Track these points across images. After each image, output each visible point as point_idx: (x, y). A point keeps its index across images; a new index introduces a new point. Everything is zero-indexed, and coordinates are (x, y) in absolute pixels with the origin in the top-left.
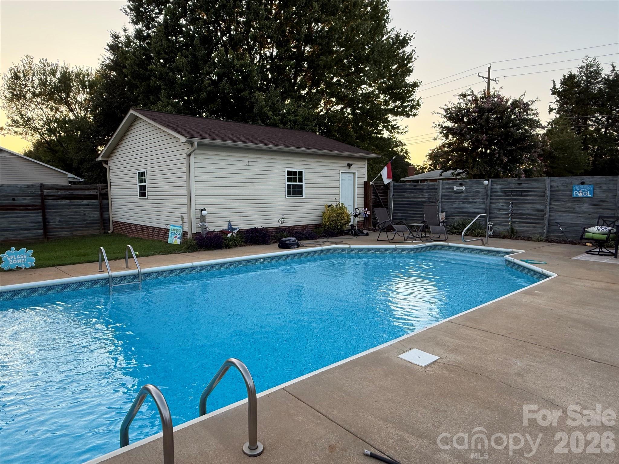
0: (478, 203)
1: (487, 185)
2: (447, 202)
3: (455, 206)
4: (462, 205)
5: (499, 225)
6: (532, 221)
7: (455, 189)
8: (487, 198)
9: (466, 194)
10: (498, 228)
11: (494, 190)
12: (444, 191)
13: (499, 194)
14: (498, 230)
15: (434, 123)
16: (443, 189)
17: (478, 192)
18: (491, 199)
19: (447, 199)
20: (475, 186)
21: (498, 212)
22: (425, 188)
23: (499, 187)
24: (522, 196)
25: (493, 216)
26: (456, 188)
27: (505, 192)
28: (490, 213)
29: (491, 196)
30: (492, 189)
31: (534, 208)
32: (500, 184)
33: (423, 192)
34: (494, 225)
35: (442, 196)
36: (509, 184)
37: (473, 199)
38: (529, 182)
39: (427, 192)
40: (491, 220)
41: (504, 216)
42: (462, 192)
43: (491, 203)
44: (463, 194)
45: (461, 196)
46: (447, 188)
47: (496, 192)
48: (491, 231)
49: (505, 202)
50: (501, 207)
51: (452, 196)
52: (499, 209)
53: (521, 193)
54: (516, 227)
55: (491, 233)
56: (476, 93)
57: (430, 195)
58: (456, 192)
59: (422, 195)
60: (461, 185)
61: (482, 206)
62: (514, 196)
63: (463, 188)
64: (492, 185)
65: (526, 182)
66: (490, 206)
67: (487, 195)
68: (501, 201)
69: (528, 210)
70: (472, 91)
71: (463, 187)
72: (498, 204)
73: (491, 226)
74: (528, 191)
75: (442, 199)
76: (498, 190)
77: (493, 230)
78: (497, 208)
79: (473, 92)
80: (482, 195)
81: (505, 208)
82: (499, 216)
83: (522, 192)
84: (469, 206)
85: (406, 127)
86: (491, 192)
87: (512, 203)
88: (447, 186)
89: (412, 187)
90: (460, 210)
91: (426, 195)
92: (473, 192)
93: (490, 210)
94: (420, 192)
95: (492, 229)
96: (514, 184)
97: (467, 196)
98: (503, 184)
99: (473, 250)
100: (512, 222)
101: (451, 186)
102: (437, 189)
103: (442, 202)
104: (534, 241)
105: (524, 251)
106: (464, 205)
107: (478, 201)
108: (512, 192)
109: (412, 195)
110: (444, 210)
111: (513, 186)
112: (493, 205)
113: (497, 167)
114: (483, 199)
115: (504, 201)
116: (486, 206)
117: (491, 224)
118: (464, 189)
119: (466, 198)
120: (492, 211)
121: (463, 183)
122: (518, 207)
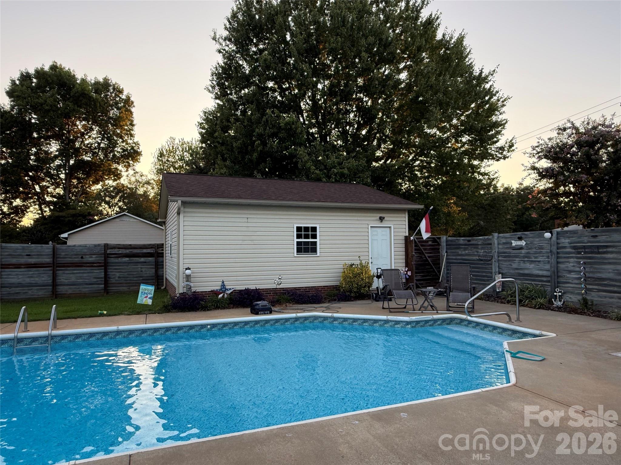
0: (542, 263)
1: (551, 238)
2: (505, 261)
3: (515, 266)
4: (522, 265)
5: (572, 293)
6: (616, 289)
7: (513, 245)
8: (552, 255)
9: (527, 251)
10: (570, 298)
11: (560, 245)
12: (500, 246)
13: (568, 250)
14: (570, 300)
15: (523, 165)
16: (498, 244)
17: (541, 248)
18: (558, 258)
19: (505, 257)
20: (537, 240)
21: (568, 276)
22: (480, 243)
23: (567, 241)
24: (599, 253)
25: (562, 280)
26: (514, 243)
27: (574, 248)
28: (558, 277)
29: (558, 253)
30: (558, 243)
31: (617, 270)
32: (569, 237)
33: (477, 248)
34: (564, 293)
35: (498, 253)
36: (579, 237)
37: (536, 257)
38: (607, 233)
39: (482, 249)
40: (560, 286)
41: (576, 281)
42: (521, 248)
43: (558, 263)
44: (523, 251)
45: (522, 254)
46: (504, 243)
47: (565, 247)
48: (560, 301)
49: (577, 262)
50: (572, 268)
51: (510, 253)
52: (570, 272)
53: (597, 249)
54: (594, 297)
55: (560, 304)
56: (578, 124)
57: (486, 252)
58: (515, 248)
59: (477, 252)
60: (520, 239)
61: (548, 267)
62: (585, 253)
63: (523, 243)
64: (557, 239)
65: (604, 234)
66: (557, 267)
67: (551, 251)
68: (572, 260)
69: (609, 273)
70: (572, 122)
71: (523, 241)
72: (568, 263)
73: (560, 294)
74: (607, 247)
75: (498, 257)
76: (567, 245)
77: (563, 300)
78: (567, 269)
79: (573, 124)
80: (547, 253)
81: (578, 269)
82: (570, 281)
83: (598, 247)
84: (532, 266)
85: (496, 172)
86: (558, 249)
87: (585, 263)
88: (504, 241)
89: (466, 242)
90: (521, 272)
91: (481, 252)
92: (535, 248)
93: (557, 272)
94: (475, 248)
95: (562, 298)
96: (586, 236)
97: (528, 253)
98: (572, 237)
99: (495, 328)
100: (587, 290)
101: (508, 240)
102: (491, 244)
103: (498, 260)
104: (611, 319)
105: (554, 335)
106: (525, 265)
107: (542, 260)
108: (584, 247)
109: (467, 252)
110: (502, 272)
111: (585, 239)
112: (562, 266)
113: (608, 214)
114: (548, 257)
115: (576, 260)
116: (551, 267)
117: (560, 292)
118: (524, 245)
119: (527, 256)
120: (560, 274)
121: (523, 236)
122: (595, 268)
